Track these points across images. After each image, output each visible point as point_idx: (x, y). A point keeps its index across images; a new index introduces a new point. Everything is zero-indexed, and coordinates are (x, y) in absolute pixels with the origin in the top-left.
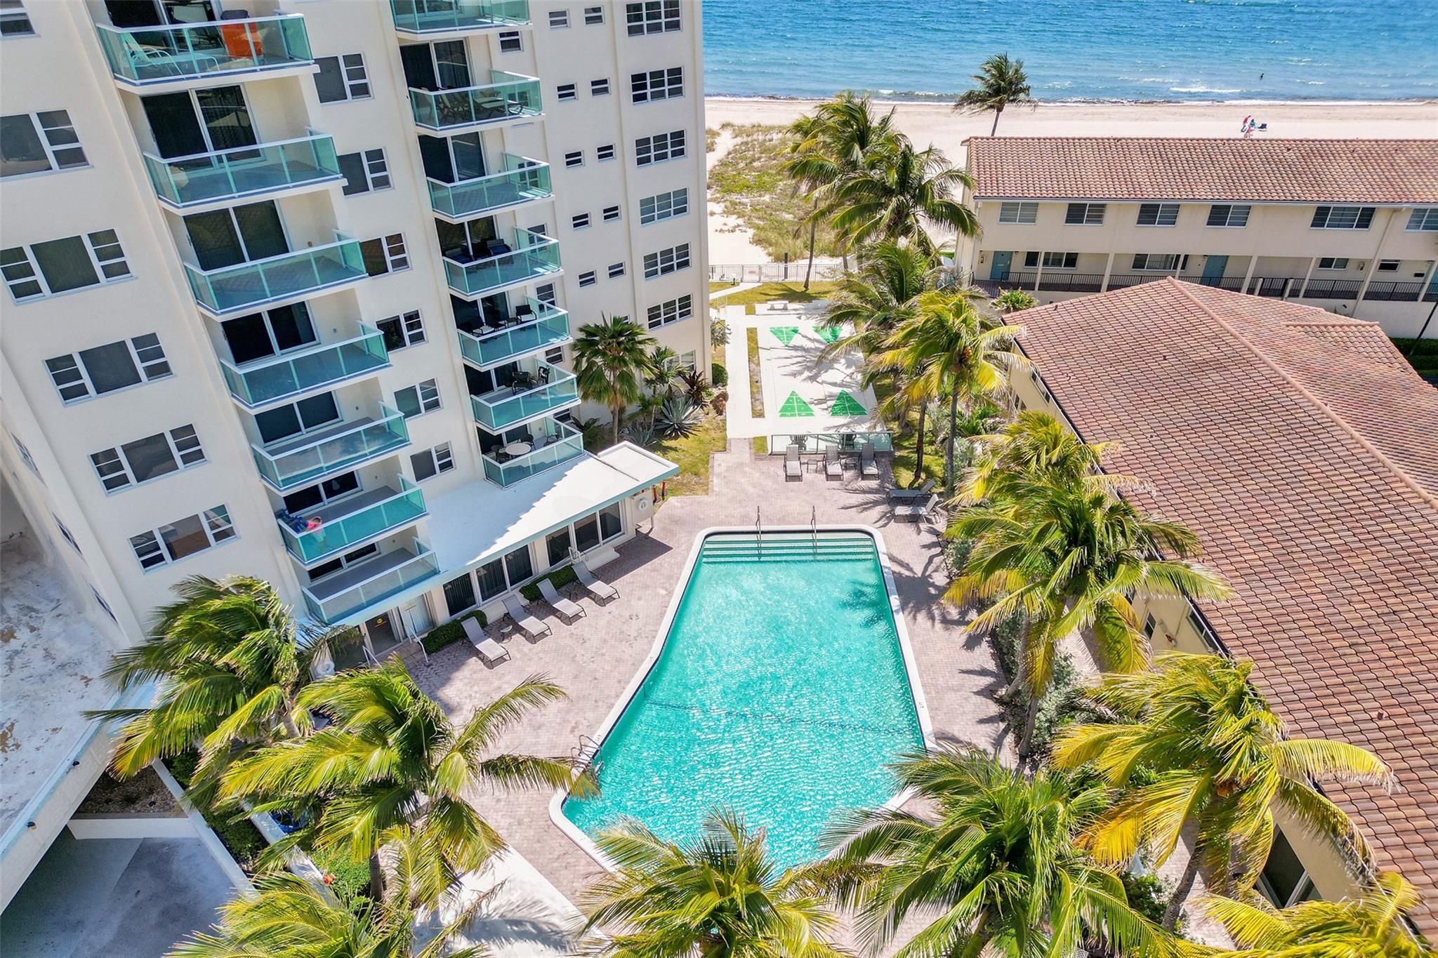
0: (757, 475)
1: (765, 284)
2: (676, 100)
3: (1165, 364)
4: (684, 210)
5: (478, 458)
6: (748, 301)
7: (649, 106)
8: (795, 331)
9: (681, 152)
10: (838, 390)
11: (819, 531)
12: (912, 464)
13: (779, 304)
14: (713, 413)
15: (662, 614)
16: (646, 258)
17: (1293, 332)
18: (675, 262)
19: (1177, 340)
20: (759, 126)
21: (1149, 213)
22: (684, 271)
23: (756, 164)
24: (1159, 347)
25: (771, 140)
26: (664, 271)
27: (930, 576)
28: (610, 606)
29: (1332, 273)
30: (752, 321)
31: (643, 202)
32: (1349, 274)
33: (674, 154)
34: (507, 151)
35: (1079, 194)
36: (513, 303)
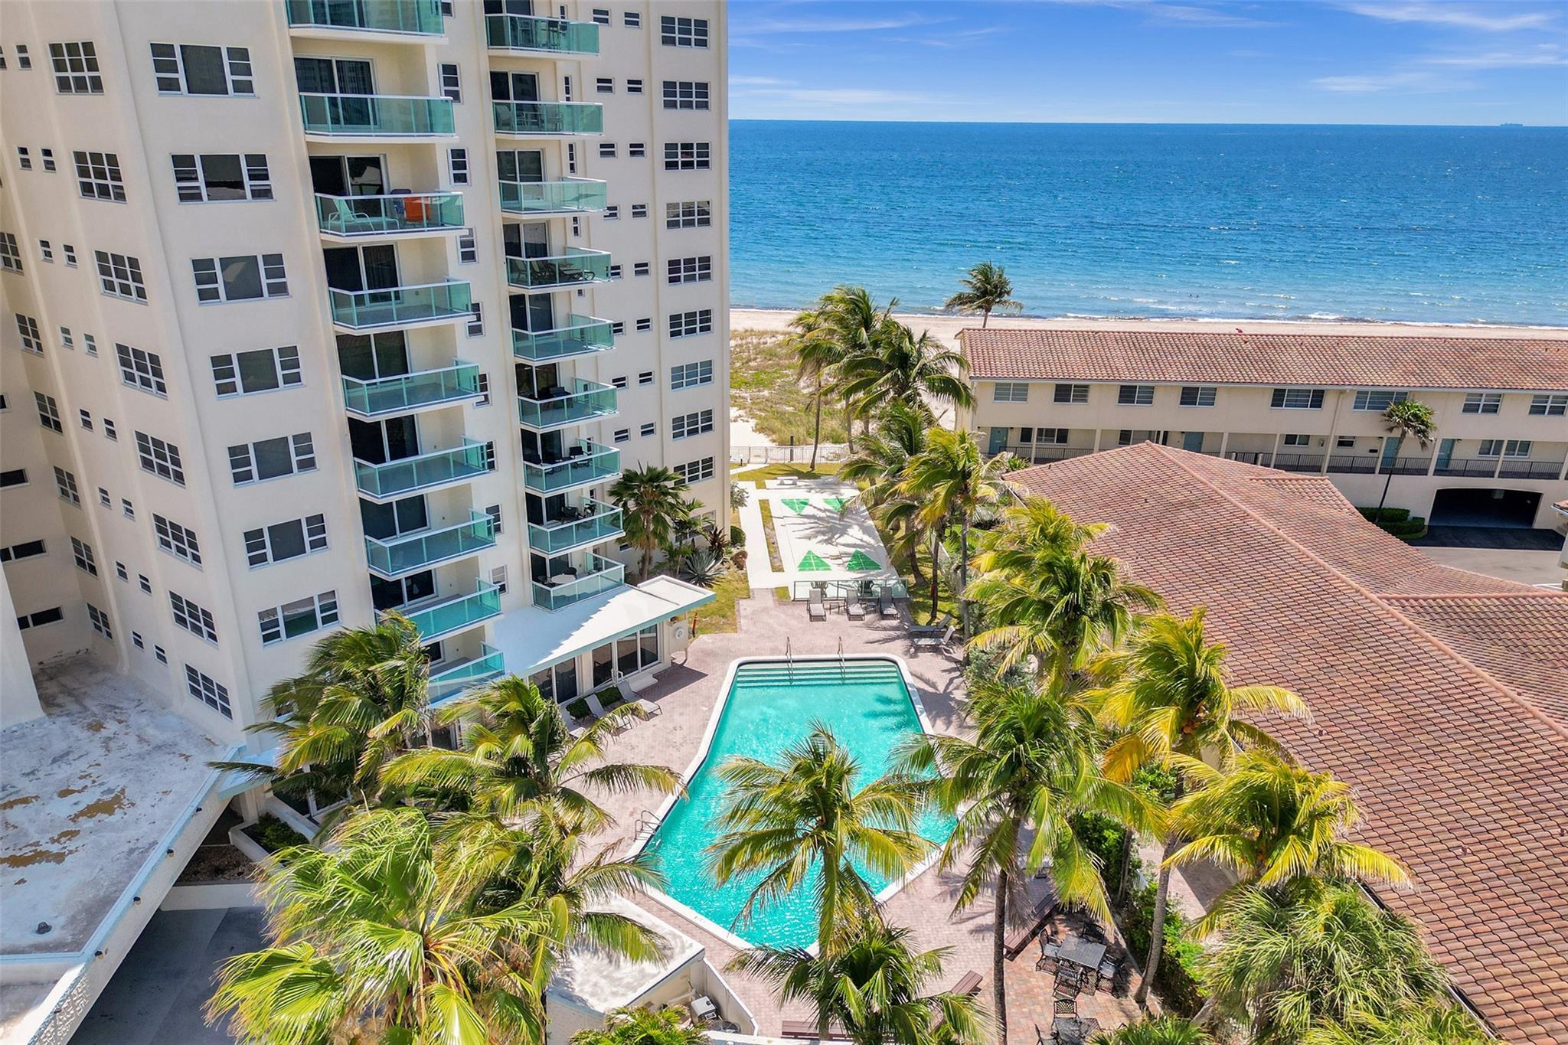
0: (783, 616)
1: (771, 465)
2: (705, 283)
3: (1147, 505)
4: (709, 379)
5: (529, 584)
6: (760, 478)
7: (682, 287)
8: (806, 504)
9: (708, 328)
10: (852, 550)
11: (846, 660)
12: (929, 607)
13: (788, 480)
14: (734, 568)
15: (705, 726)
16: (674, 420)
17: (1255, 483)
18: (700, 425)
19: (1156, 488)
20: (752, 331)
21: (1127, 394)
22: (707, 434)
23: (752, 364)
24: (1141, 493)
25: (765, 343)
26: (690, 433)
27: (951, 693)
28: (653, 721)
29: (1296, 449)
30: (763, 494)
31: (674, 370)
32: (1312, 449)
33: (702, 329)
34: (574, 312)
35: (1063, 376)
36: (567, 443)
